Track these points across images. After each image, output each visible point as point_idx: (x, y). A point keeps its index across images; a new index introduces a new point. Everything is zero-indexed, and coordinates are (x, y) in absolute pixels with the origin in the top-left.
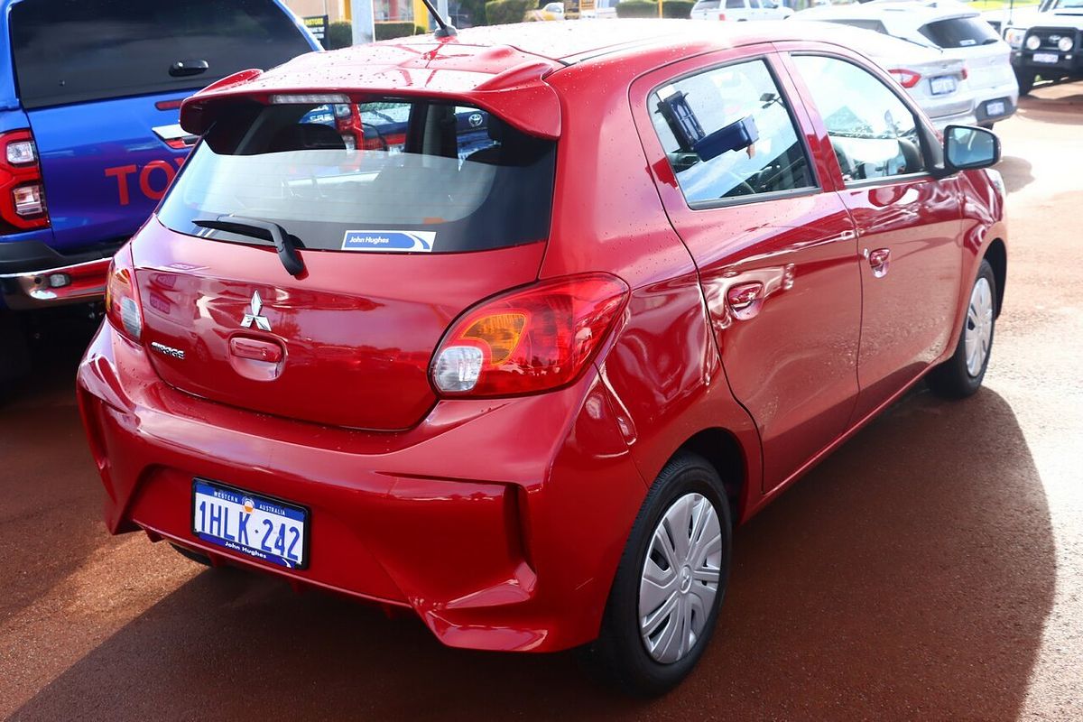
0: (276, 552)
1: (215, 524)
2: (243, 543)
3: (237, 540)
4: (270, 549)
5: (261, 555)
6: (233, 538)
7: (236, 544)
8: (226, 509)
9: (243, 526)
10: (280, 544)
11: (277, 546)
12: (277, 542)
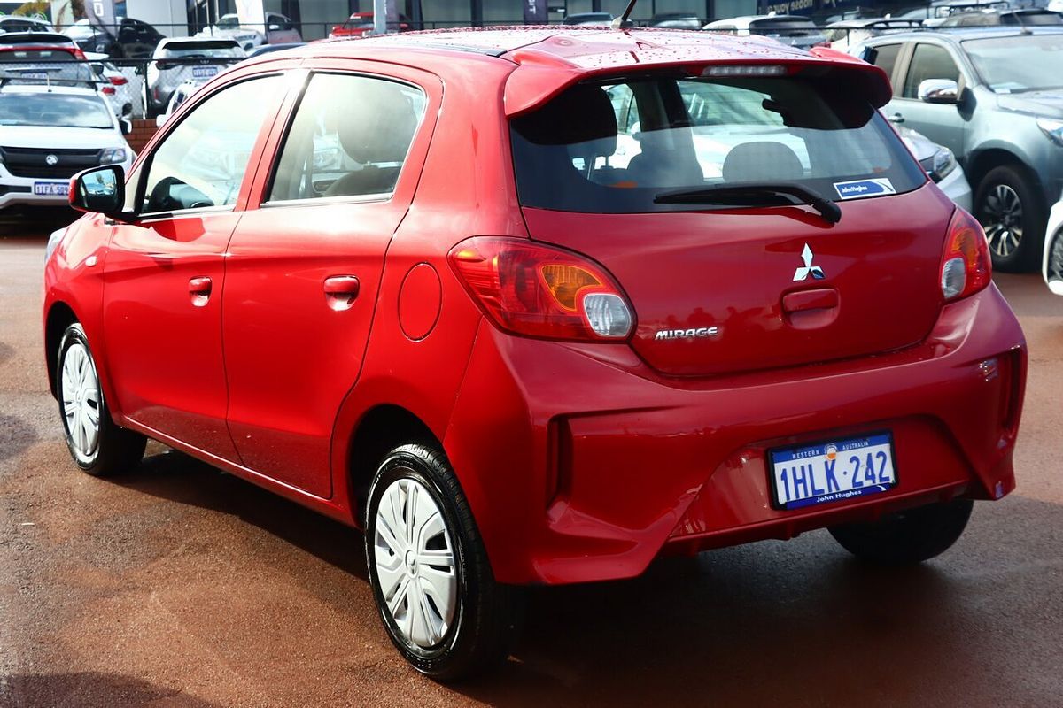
0: (868, 483)
1: (801, 486)
2: (834, 490)
3: (827, 492)
4: (861, 483)
5: (856, 493)
6: (822, 491)
7: (828, 495)
8: (810, 466)
9: (830, 475)
10: (870, 474)
11: (867, 477)
12: (867, 473)
